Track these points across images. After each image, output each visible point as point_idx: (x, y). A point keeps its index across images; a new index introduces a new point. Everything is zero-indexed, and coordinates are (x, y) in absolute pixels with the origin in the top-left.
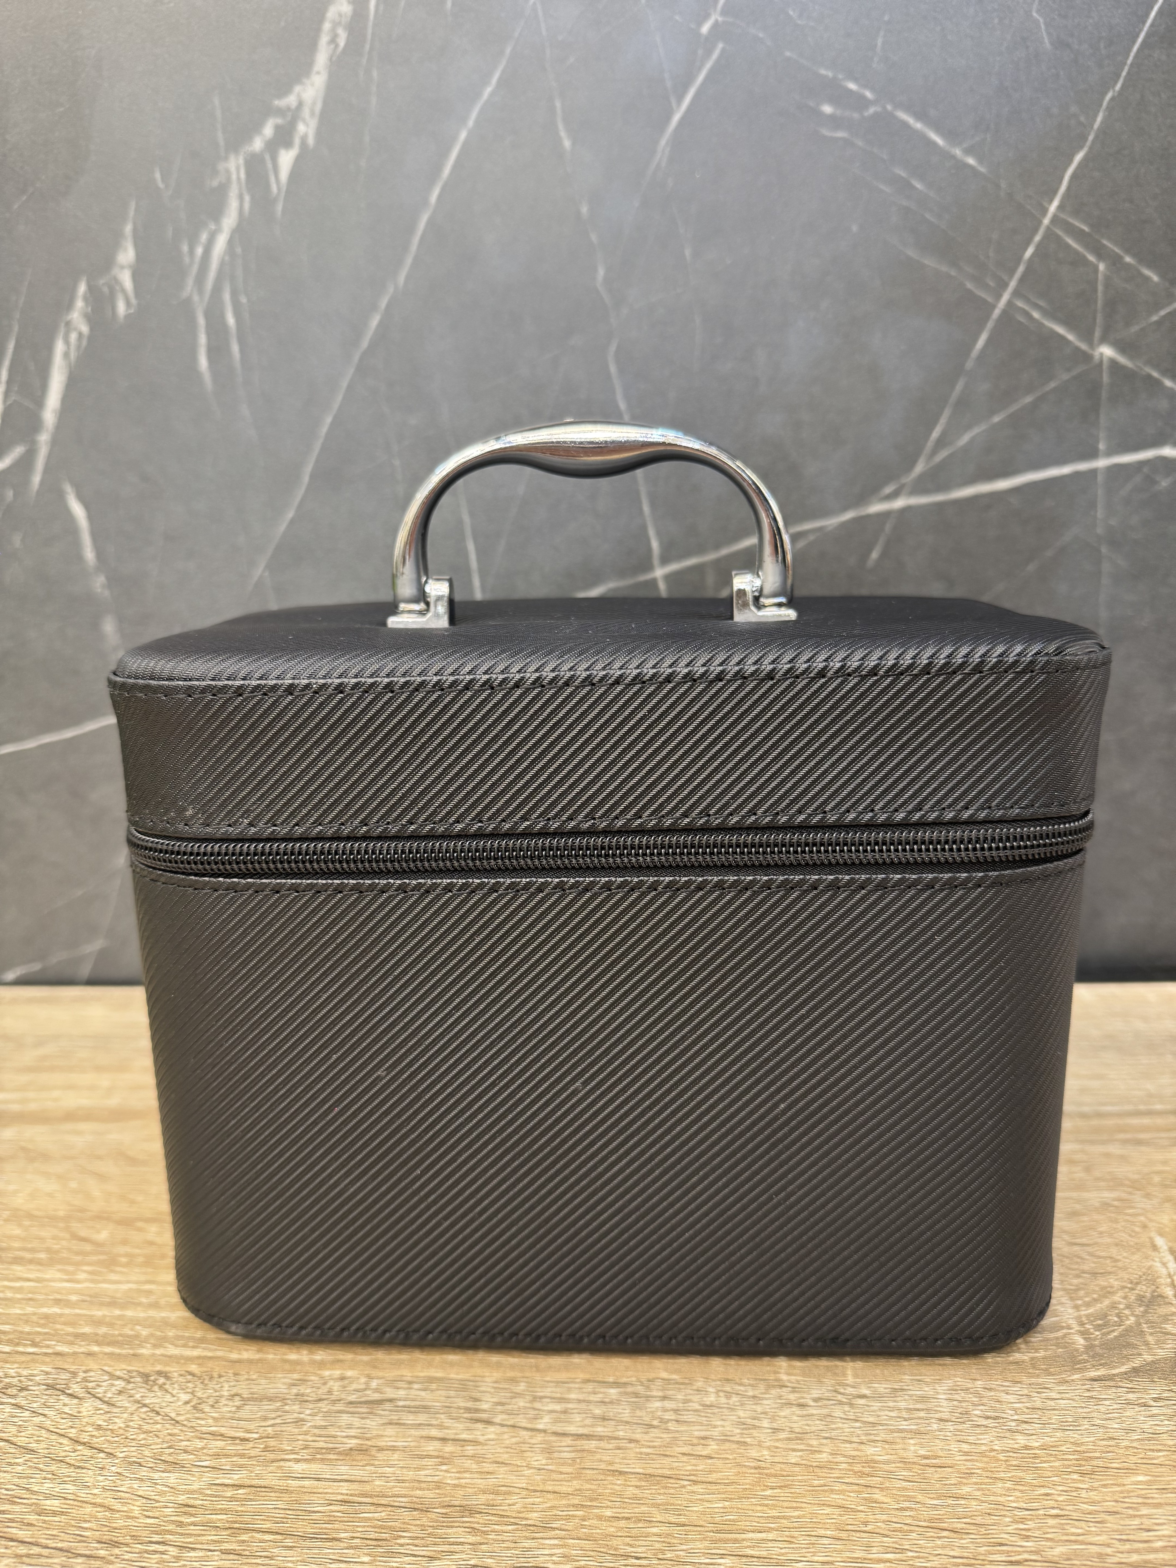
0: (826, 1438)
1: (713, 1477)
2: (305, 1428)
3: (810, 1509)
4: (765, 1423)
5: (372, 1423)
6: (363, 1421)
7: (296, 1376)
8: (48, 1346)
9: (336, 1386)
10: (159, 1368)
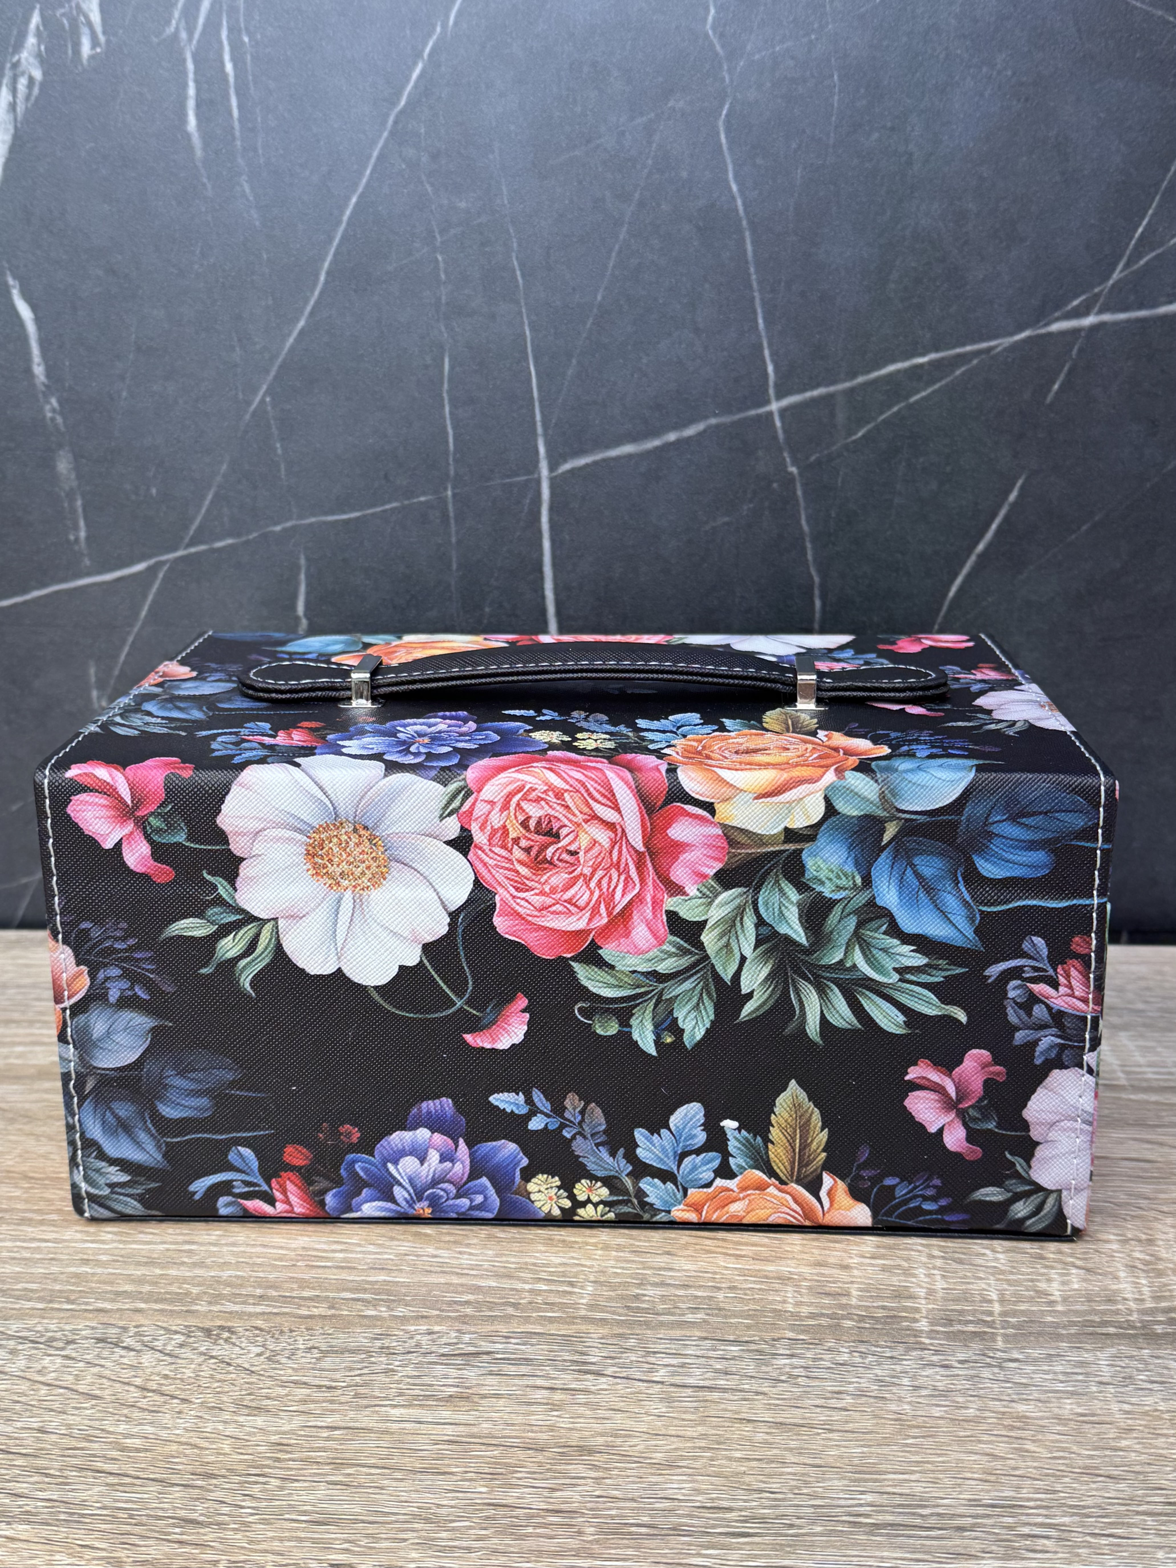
0: (972, 1396)
1: (850, 1426)
2: (396, 1378)
3: (954, 1456)
4: (906, 1381)
5: (470, 1373)
6: (460, 1372)
7: (377, 1331)
8: (87, 1304)
9: (425, 1340)
10: (219, 1323)
